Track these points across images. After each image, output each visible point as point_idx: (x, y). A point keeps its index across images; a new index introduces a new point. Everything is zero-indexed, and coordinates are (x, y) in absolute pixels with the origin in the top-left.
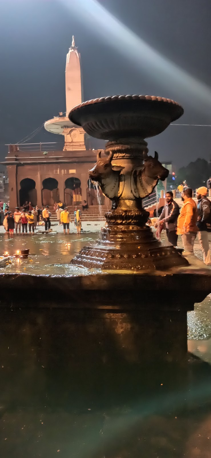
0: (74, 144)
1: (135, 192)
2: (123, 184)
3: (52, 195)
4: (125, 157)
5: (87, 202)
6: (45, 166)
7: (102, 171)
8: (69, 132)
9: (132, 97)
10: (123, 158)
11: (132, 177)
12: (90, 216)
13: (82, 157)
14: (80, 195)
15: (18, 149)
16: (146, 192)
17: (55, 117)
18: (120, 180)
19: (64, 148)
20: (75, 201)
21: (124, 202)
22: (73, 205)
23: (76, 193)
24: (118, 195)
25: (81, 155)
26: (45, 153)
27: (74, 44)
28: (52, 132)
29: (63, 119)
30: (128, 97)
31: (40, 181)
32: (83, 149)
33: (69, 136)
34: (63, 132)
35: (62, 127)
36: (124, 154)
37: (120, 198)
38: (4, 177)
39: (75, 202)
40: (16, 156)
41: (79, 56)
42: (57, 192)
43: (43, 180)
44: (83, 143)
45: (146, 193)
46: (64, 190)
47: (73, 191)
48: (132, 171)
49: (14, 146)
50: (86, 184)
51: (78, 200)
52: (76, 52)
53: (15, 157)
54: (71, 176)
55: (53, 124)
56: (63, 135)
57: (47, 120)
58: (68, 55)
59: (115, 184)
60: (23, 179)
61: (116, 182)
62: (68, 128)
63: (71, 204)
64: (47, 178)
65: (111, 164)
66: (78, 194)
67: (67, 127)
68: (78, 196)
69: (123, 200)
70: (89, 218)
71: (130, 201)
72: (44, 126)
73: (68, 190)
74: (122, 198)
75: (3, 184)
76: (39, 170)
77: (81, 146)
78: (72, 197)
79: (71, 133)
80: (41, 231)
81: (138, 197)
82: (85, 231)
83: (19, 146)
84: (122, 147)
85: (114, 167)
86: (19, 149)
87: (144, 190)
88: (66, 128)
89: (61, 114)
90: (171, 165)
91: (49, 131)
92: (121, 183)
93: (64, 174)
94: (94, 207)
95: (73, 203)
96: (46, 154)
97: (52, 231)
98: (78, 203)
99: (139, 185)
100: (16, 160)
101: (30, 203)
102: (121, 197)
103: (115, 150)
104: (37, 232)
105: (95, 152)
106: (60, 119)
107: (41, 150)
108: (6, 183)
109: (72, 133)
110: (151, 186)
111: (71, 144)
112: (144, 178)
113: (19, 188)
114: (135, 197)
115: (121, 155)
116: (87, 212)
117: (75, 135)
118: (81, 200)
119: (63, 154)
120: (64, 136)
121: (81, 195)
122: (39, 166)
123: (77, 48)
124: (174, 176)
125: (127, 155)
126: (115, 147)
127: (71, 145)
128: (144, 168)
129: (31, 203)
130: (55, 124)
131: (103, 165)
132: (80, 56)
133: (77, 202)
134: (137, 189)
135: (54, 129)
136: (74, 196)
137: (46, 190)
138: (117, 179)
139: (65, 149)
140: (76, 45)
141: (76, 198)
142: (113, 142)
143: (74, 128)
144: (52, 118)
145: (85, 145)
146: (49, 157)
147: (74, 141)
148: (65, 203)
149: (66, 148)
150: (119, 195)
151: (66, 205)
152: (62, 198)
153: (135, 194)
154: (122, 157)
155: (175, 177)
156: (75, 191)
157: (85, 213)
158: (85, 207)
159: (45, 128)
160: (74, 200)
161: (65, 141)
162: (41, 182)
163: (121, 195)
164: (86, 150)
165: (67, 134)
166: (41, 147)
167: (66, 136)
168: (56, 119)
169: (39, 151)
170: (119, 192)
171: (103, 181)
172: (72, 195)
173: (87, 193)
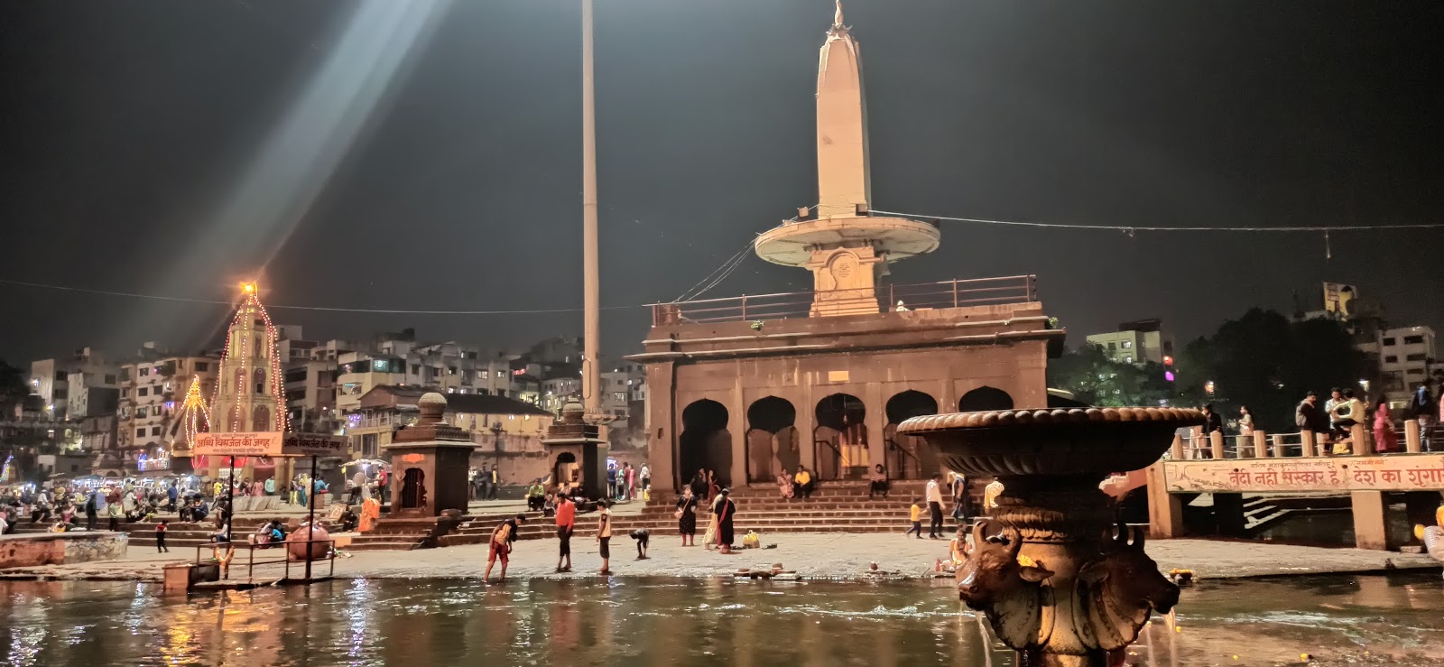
0: (842, 295)
1: (1087, 636)
2: (1052, 613)
3: (775, 447)
4: (1052, 541)
5: (886, 468)
6: (757, 364)
7: (992, 583)
8: (826, 261)
9: (1068, 414)
10: (1047, 540)
11: (1075, 595)
12: (898, 514)
13: (868, 333)
14: (863, 446)
15: (679, 316)
16: (1116, 637)
17: (786, 223)
18: (1042, 602)
19: (813, 309)
20: (848, 465)
21: (1056, 660)
22: (842, 477)
23: (850, 440)
24: (1037, 641)
25: (864, 326)
26: (755, 324)
27: (841, 19)
28: (777, 261)
29: (810, 227)
30: (1058, 415)
31: (741, 407)
32: (872, 307)
33: (827, 270)
34: (810, 261)
35: (806, 249)
36: (1049, 533)
37: (1045, 648)
38: (630, 382)
39: (846, 468)
40: (672, 336)
41: (855, 49)
42: (791, 438)
43: (750, 402)
44: (871, 292)
45: (1117, 641)
46: (814, 431)
47: (841, 434)
48: (1073, 579)
49: (669, 309)
50: (882, 414)
51: (855, 463)
52: (847, 39)
53: (671, 340)
54: (834, 391)
55: (781, 241)
56: (808, 268)
57: (763, 230)
58: (824, 51)
59: (1029, 613)
60: (690, 402)
61: (1031, 607)
62: (823, 249)
63: (835, 478)
64: (761, 397)
65: (1016, 563)
66: (855, 442)
67: (819, 248)
68: (855, 449)
69: (1052, 655)
70: (894, 522)
71: (1074, 657)
72: (754, 248)
73: (827, 433)
74: (1050, 648)
75: (626, 404)
76: (738, 373)
77: (864, 300)
78: (837, 454)
79: (832, 264)
80: (748, 570)
81: (1094, 647)
82: (885, 573)
83: (683, 307)
84: (1043, 516)
85: (1026, 572)
86: (683, 314)
87: (1112, 631)
88: (817, 249)
89: (804, 212)
90: (1156, 335)
91: (767, 260)
92: (1045, 610)
93: (812, 386)
94: (909, 487)
95: (842, 473)
96: (759, 329)
97: (781, 572)
98: (857, 472)
99: (1095, 618)
100: (674, 347)
101: (711, 473)
102: (1047, 645)
103: (1023, 521)
104: (736, 575)
105: (906, 318)
106: (802, 226)
107: (744, 316)
108: (634, 399)
109: (837, 264)
110: (1131, 623)
111: (834, 296)
112: (1109, 601)
113: (681, 428)
114: (1085, 646)
115: (1039, 533)
116: (885, 502)
117: (844, 268)
118: (865, 463)
119: (809, 326)
120: (811, 272)
121: (867, 447)
122: (737, 365)
123: (848, 29)
124: (1169, 368)
125: (1058, 535)
126: (1024, 514)
127: (832, 298)
128: (1107, 576)
129: (714, 473)
130: (786, 241)
131: (996, 567)
132: (858, 51)
133: (853, 468)
134: (1089, 628)
135: (784, 252)
136: (844, 449)
137: (758, 432)
138: (1033, 600)
139: (817, 311)
140: (846, 22)
141: (850, 455)
142: (1017, 500)
143: (841, 249)
144: (778, 223)
145: (876, 295)
146: (769, 336)
147: (841, 286)
148: (817, 474)
149: (819, 309)
150: (1041, 640)
151: (820, 477)
152: (806, 457)
153: (1085, 640)
154: (1045, 539)
155: (1173, 371)
156: (846, 436)
157: (878, 507)
158: (880, 488)
159: (758, 253)
160: (845, 462)
161: (816, 288)
162: (744, 409)
163: (1047, 640)
164: (880, 311)
165: (822, 267)
166: (744, 307)
167: (819, 274)
168: (789, 227)
169: (741, 319)
170: (1040, 633)
171: (996, 608)
172: (839, 446)
173: (885, 440)
